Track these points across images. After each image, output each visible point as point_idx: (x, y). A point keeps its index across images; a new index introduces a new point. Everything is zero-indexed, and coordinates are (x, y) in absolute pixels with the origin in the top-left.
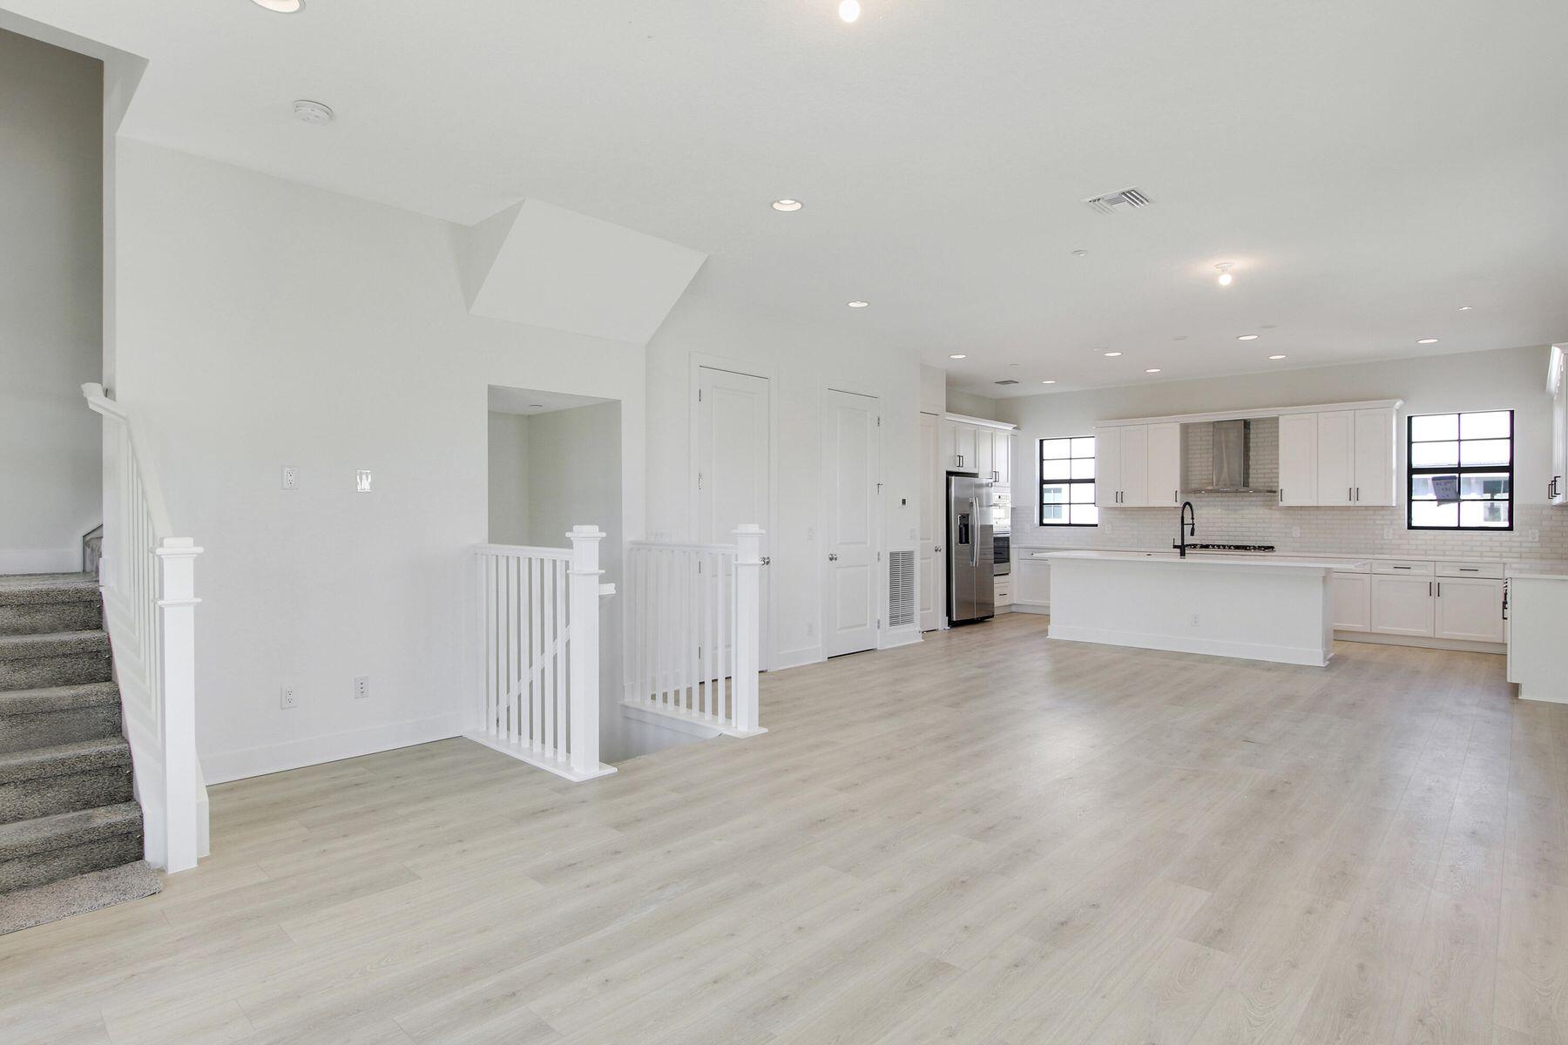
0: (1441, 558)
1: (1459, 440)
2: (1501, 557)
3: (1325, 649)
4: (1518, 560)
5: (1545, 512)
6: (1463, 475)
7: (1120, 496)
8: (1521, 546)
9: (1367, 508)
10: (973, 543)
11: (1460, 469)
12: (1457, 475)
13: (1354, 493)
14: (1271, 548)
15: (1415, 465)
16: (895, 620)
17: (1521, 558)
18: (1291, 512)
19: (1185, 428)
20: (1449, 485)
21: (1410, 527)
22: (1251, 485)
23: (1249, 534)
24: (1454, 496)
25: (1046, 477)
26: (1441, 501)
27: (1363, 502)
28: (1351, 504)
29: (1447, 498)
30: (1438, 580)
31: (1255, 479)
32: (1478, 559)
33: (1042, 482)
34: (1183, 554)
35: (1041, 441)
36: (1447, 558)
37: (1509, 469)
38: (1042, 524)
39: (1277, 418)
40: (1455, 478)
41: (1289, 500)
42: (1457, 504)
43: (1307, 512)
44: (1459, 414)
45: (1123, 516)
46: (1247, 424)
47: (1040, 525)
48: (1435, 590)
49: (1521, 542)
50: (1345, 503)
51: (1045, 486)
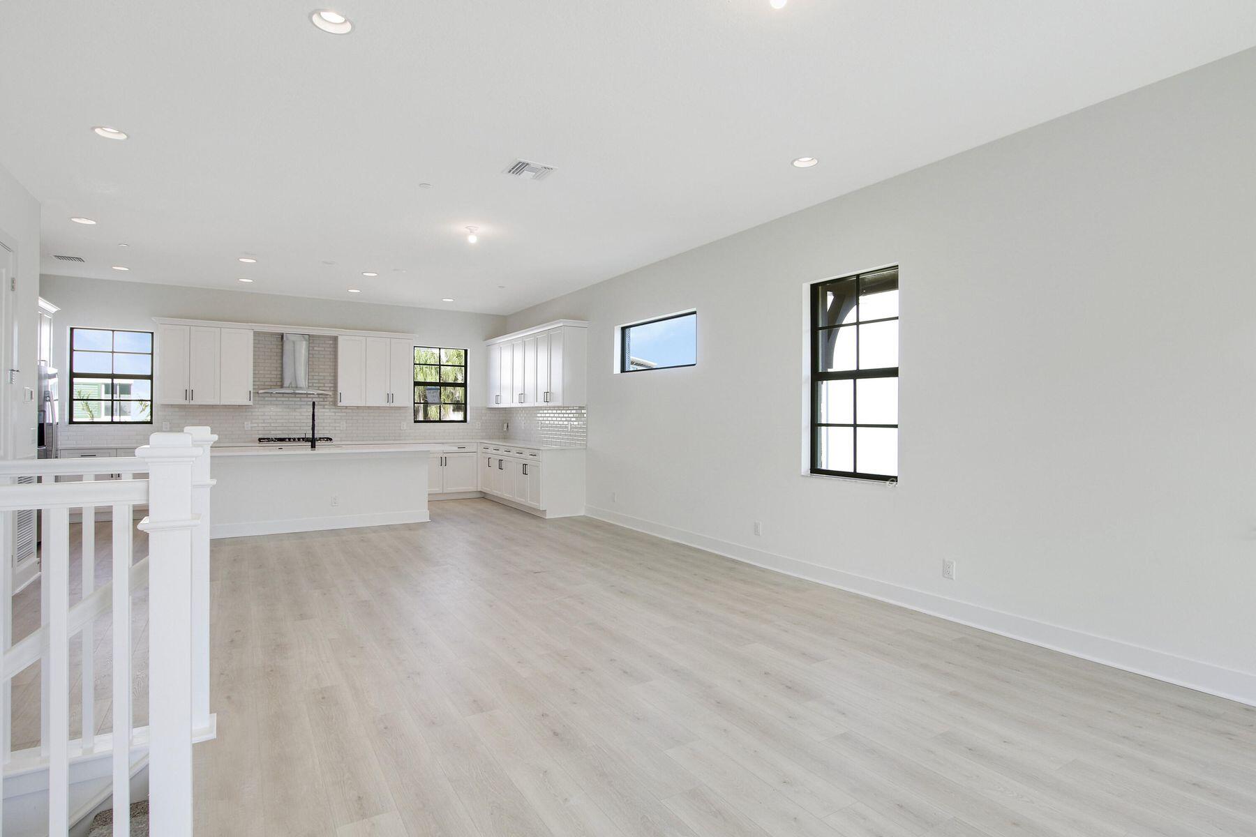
5: (483, 412)
7: (189, 394)
8: (472, 432)
11: (440, 384)
12: (439, 387)
13: (390, 397)
14: (331, 439)
18: (346, 410)
21: (415, 421)
25: (75, 371)
28: (388, 405)
33: (73, 375)
34: (313, 446)
35: (72, 329)
37: (465, 385)
38: (72, 421)
39: (337, 337)
41: (345, 402)
43: (350, 411)
44: (440, 349)
45: (184, 413)
48: (444, 462)
50: (384, 404)
51: (75, 380)
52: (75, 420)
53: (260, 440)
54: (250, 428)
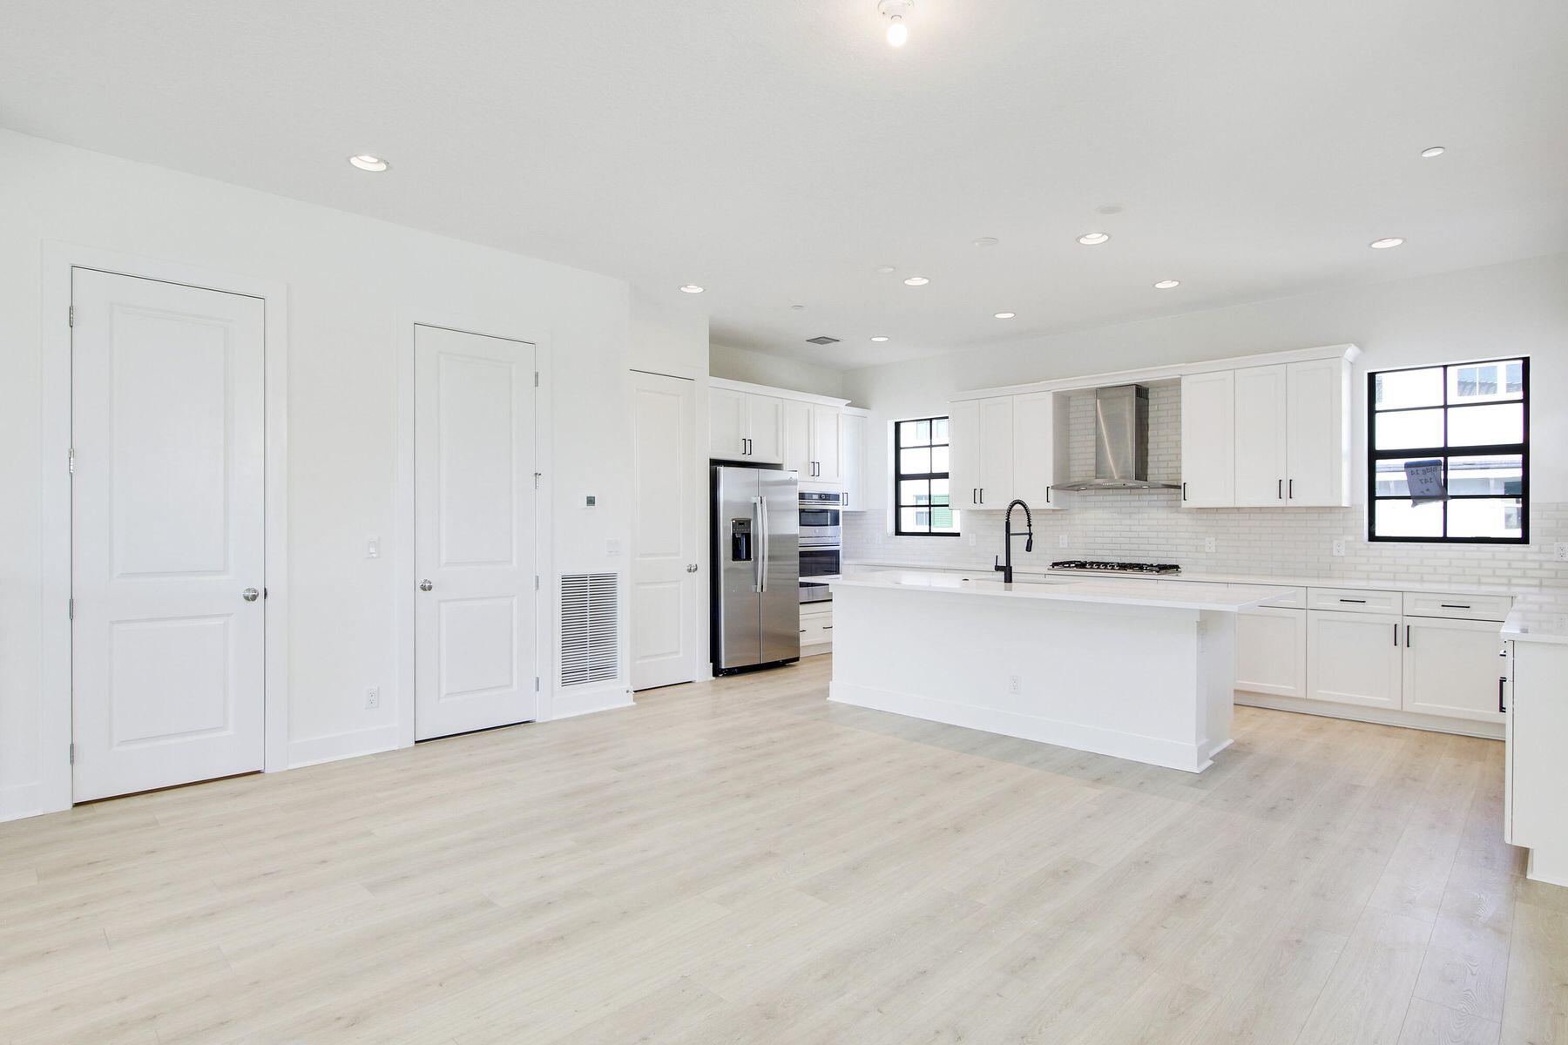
0: (1417, 586)
1: (1446, 407)
2: (1509, 584)
3: (1204, 741)
4: (1536, 590)
6: (1451, 460)
7: (978, 495)
8: (1540, 568)
9: (1309, 509)
10: (756, 559)
11: (1447, 452)
12: (1442, 459)
13: (1286, 487)
14: (1175, 568)
15: (1379, 446)
16: (571, 676)
17: (1541, 585)
18: (1205, 516)
19: (1064, 402)
20: (1429, 475)
21: (1372, 537)
22: (1150, 477)
23: (1148, 547)
24: (1435, 491)
25: (907, 471)
26: (1417, 498)
27: (1300, 500)
28: (1281, 503)
29: (1427, 494)
30: (1408, 621)
31: (1155, 472)
32: (1474, 589)
33: (899, 477)
35: (897, 425)
36: (1427, 587)
37: (1523, 449)
38: (898, 532)
39: (1180, 380)
40: (1438, 463)
41: (1196, 497)
42: (1441, 503)
43: (1225, 516)
44: (1445, 367)
45: (989, 523)
46: (1141, 392)
47: (896, 535)
48: (1402, 636)
49: (1541, 562)
50: (1275, 502)
51: (903, 483)
52: (903, 530)
53: (1055, 564)
54: (1066, 546)
